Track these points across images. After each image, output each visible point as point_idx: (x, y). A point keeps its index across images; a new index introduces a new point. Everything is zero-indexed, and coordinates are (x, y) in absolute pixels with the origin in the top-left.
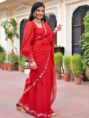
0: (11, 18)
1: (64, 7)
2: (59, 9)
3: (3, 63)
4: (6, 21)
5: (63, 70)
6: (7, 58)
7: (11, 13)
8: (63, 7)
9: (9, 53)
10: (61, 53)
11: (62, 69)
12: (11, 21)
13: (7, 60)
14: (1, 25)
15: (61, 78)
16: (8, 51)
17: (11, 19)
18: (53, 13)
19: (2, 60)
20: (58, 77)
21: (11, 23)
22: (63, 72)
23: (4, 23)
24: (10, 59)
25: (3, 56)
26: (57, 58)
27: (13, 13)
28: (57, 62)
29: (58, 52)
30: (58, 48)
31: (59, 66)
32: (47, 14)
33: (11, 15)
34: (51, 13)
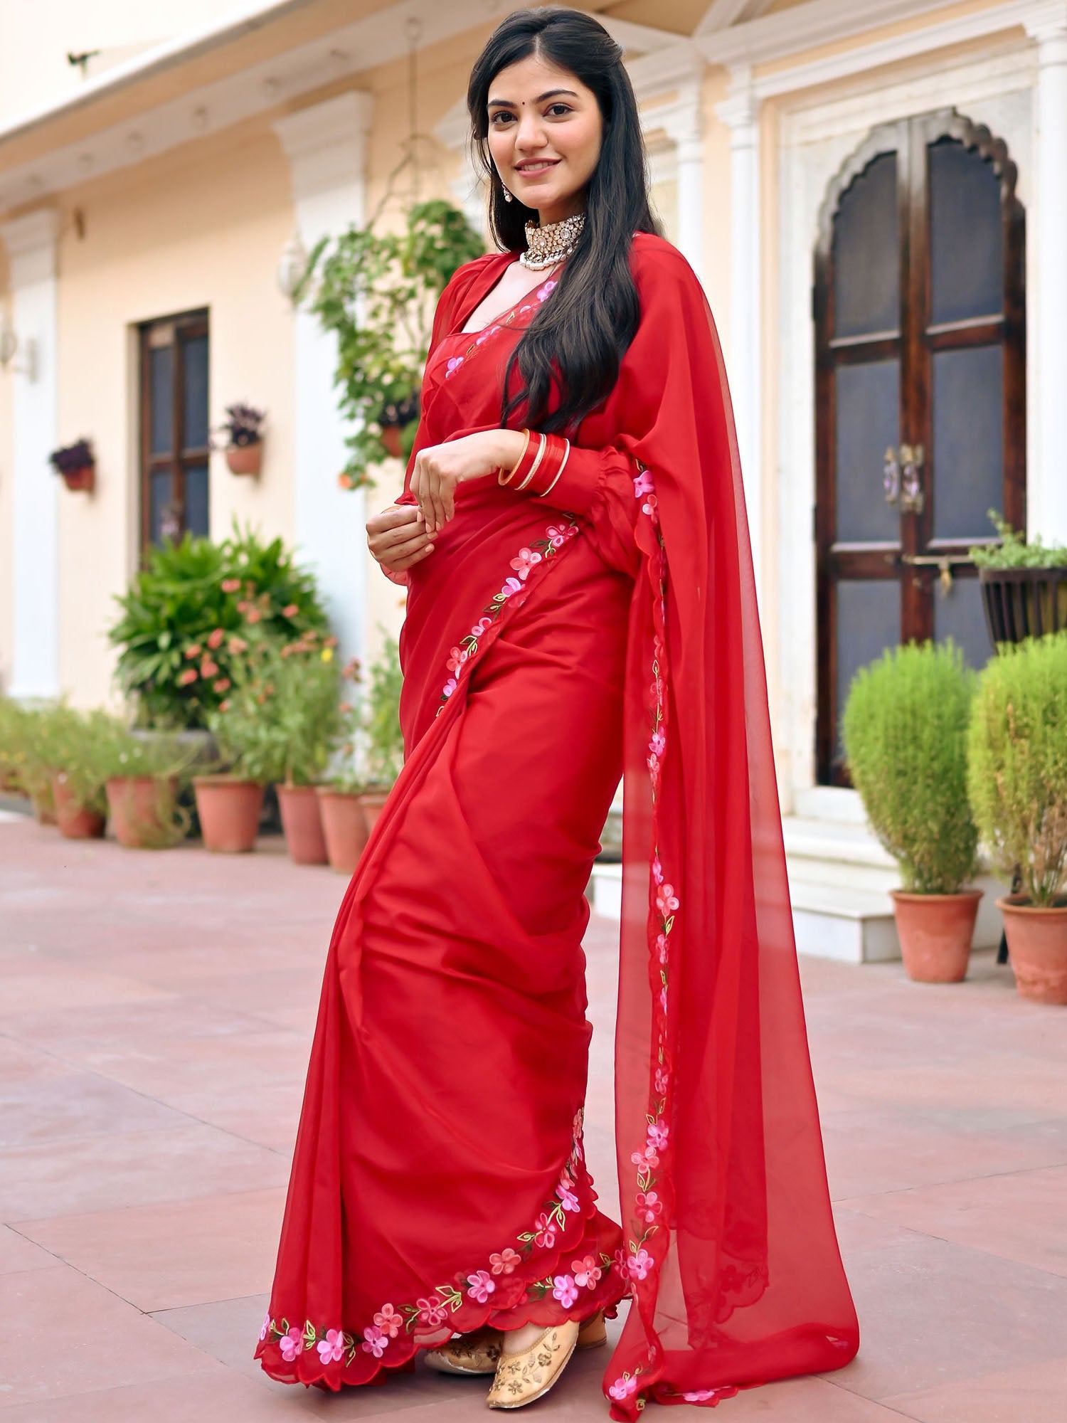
0: (425, 198)
2: (1052, 52)
3: (308, 786)
4: (353, 237)
6: (366, 711)
7: (414, 137)
9: (391, 648)
12: (413, 240)
13: (362, 741)
14: (296, 294)
17: (424, 213)
18: (977, 119)
19: (299, 742)
20: (1055, 975)
21: (424, 262)
23: (334, 266)
25: (314, 683)
26: (1036, 708)
27: (439, 130)
28: (1036, 768)
29: (1049, 638)
30: (1043, 584)
31: (1058, 820)
32: (892, 124)
33: (421, 151)
34: (950, 112)
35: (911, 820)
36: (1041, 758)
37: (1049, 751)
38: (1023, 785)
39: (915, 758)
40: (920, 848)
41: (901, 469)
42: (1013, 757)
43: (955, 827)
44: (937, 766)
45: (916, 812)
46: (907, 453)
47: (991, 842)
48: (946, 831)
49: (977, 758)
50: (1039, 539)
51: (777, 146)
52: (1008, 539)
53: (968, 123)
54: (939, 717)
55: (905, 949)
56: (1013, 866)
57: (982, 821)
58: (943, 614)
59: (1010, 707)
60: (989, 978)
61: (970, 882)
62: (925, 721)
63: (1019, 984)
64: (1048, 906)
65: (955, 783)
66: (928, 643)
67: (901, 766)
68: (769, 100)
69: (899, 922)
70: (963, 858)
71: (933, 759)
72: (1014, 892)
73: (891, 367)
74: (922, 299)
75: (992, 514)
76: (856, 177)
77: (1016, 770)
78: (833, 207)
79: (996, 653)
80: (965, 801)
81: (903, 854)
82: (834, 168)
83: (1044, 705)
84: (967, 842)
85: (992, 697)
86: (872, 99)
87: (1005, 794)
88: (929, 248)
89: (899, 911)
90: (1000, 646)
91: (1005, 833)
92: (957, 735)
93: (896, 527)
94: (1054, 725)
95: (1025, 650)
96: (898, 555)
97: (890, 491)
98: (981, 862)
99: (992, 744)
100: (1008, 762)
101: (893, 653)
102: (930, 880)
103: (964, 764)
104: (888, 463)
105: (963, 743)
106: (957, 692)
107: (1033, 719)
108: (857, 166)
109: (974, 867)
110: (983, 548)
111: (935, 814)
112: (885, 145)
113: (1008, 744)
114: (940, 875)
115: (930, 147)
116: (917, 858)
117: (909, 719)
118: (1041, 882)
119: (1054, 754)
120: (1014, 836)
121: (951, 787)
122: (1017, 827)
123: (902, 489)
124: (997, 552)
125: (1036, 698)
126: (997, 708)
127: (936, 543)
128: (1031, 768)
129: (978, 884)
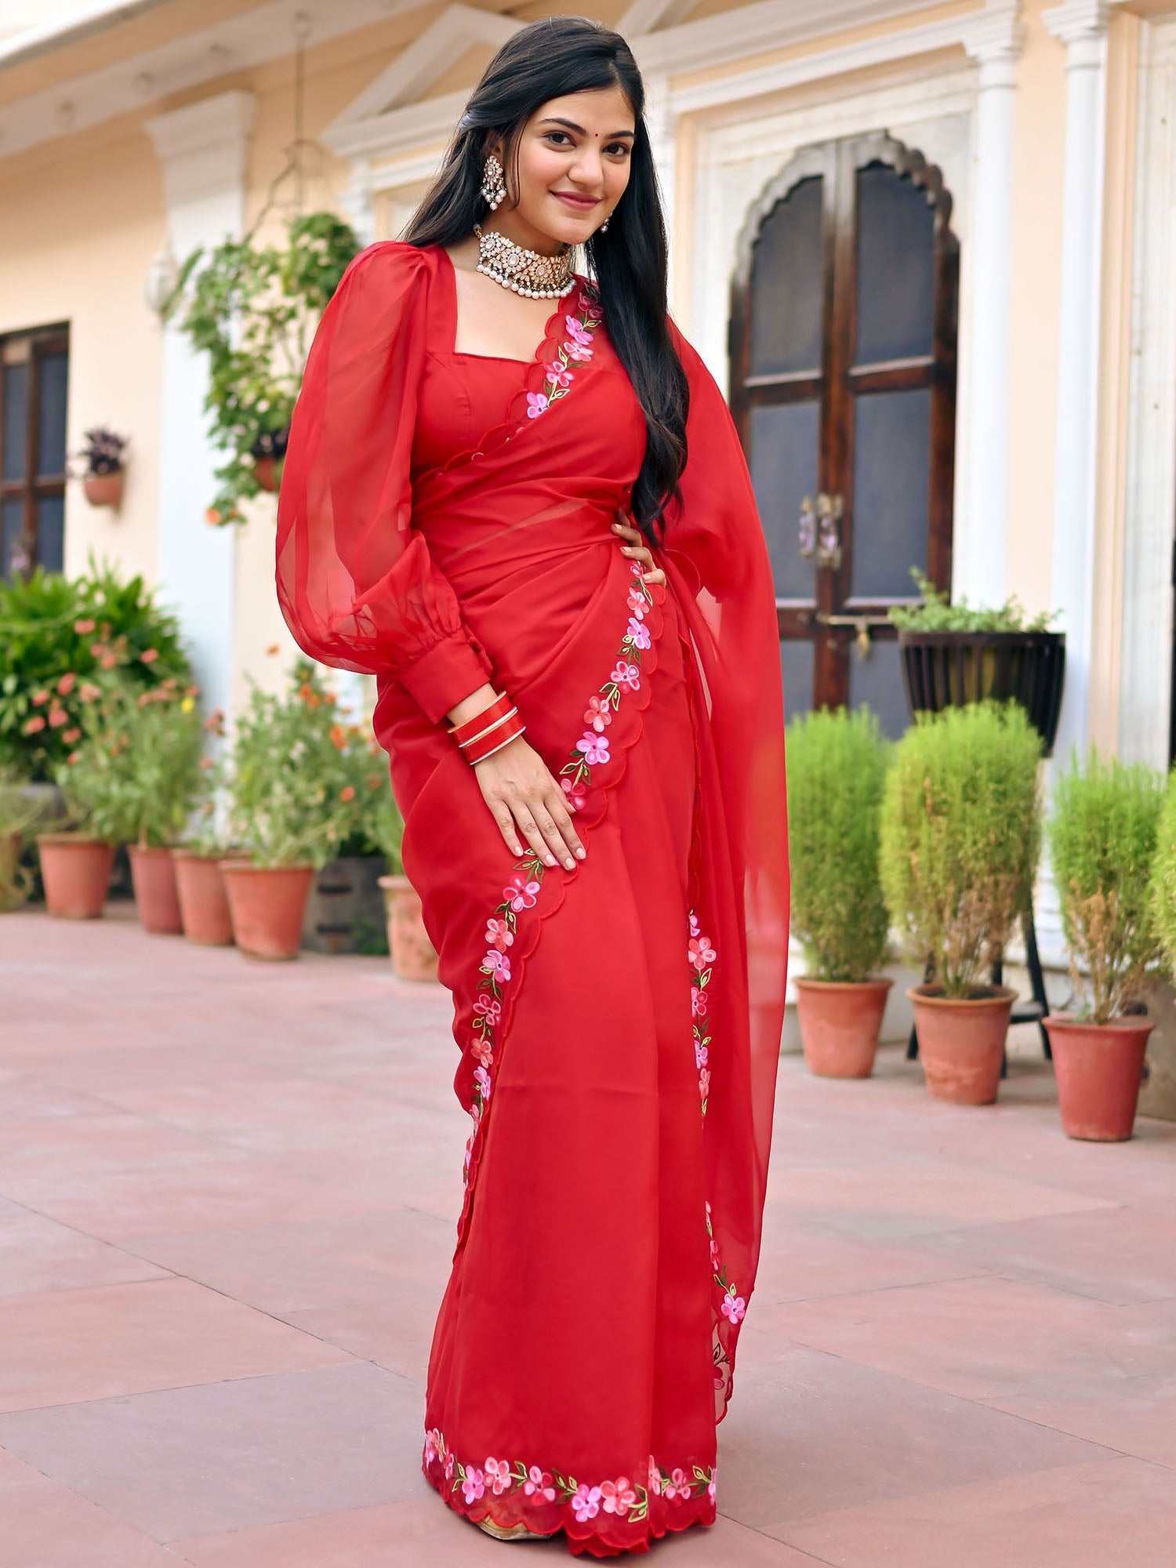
0: (309, 210)
1: (1080, 52)
2: (993, 73)
3: (163, 848)
4: (229, 249)
5: (1036, 969)
6: (230, 768)
7: (299, 143)
8: (1063, 44)
9: (258, 699)
10: (1016, 715)
11: (1016, 950)
12: (295, 255)
13: (224, 800)
14: (165, 310)
15: (1005, 1087)
16: (248, 678)
17: (307, 226)
18: (912, 143)
19: (154, 801)
20: (967, 1074)
21: (307, 280)
22: (1039, 994)
23: (208, 281)
24: (266, 791)
25: (173, 736)
26: (955, 783)
27: (328, 135)
28: (954, 848)
29: (971, 707)
30: (968, 650)
31: (976, 904)
32: (819, 146)
33: (306, 157)
34: (881, 135)
35: (817, 902)
36: (960, 837)
37: (968, 830)
38: (939, 866)
39: (823, 833)
40: (826, 931)
41: (819, 520)
42: (929, 836)
43: (865, 908)
44: (847, 843)
45: (823, 893)
46: (825, 504)
47: (903, 928)
48: (855, 914)
49: (891, 835)
50: (965, 600)
51: (694, 165)
52: (931, 599)
53: (901, 148)
54: (851, 790)
55: (807, 1044)
56: (926, 952)
57: (894, 904)
58: (860, 679)
59: (927, 782)
60: (898, 1074)
61: (880, 970)
62: (836, 794)
63: (929, 1081)
64: (962, 997)
65: (866, 862)
66: (841, 710)
67: (808, 842)
68: (687, 115)
69: (801, 1012)
70: (872, 943)
71: (843, 835)
72: (927, 981)
73: (811, 409)
74: (847, 336)
75: (915, 572)
76: (778, 203)
77: (932, 849)
78: (753, 233)
79: (914, 722)
80: (876, 882)
81: (808, 938)
82: (754, 191)
83: (964, 780)
84: (877, 926)
85: (908, 769)
86: (797, 119)
87: (919, 875)
88: (855, 281)
89: (802, 999)
90: (919, 715)
91: (918, 918)
92: (870, 810)
93: (811, 583)
94: (974, 802)
95: (945, 720)
96: (812, 614)
97: (805, 544)
98: (891, 949)
99: (907, 821)
100: (924, 841)
101: (804, 720)
102: (836, 966)
103: (876, 842)
104: (804, 513)
105: (875, 819)
106: (871, 764)
107: (953, 795)
108: (780, 191)
109: (883, 954)
110: (904, 608)
111: (843, 895)
112: (811, 168)
113: (924, 821)
114: (847, 961)
115: (859, 172)
116: (823, 943)
117: (818, 792)
118: (956, 971)
119: (974, 833)
120: (928, 920)
121: (862, 867)
122: (931, 911)
123: (819, 543)
124: (918, 614)
125: (955, 772)
126: (914, 782)
127: (854, 602)
128: (949, 848)
129: (888, 973)
